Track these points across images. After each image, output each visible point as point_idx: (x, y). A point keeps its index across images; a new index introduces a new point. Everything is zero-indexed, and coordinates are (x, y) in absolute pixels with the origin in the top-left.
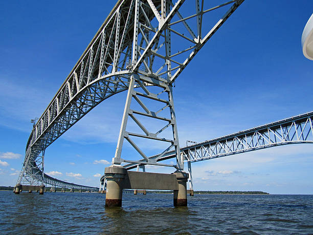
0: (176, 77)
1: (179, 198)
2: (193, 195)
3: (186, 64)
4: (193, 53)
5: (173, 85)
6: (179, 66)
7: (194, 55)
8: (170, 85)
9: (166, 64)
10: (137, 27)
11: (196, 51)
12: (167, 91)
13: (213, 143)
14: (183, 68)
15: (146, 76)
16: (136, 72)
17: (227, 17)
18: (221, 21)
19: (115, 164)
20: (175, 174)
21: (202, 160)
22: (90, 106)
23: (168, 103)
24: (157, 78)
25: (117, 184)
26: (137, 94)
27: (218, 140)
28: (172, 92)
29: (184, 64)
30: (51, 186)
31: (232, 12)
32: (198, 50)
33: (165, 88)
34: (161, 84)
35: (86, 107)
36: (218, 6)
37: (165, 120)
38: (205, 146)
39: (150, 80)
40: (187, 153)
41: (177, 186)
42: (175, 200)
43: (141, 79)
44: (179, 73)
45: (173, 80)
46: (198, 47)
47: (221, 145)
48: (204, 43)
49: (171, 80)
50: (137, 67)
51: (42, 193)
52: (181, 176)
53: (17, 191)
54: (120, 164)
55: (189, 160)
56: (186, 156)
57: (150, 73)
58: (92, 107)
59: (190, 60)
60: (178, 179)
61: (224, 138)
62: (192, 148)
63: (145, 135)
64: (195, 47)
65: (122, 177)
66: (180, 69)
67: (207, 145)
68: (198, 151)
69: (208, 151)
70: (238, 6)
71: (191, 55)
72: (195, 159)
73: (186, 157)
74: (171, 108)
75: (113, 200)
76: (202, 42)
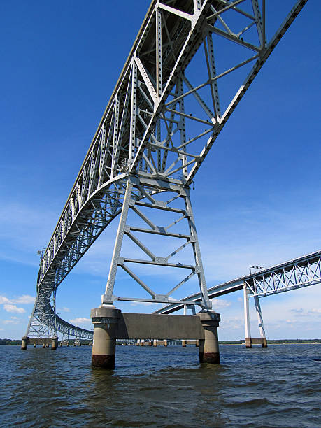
0: (193, 175)
1: (206, 351)
2: (266, 346)
3: (204, 155)
4: (211, 138)
5: (191, 186)
6: (194, 160)
7: (212, 142)
8: (186, 186)
9: (179, 159)
10: (134, 115)
11: (215, 135)
12: (182, 196)
13: (289, 267)
14: (200, 162)
15: (149, 178)
16: (134, 174)
17: (250, 82)
18: (242, 88)
19: (104, 303)
20: (199, 315)
21: (275, 293)
22: (100, 227)
23: (184, 213)
24: (166, 180)
25: (106, 334)
26: (136, 204)
27: (295, 262)
28: (189, 196)
29: (201, 156)
30: (74, 338)
31: (256, 73)
32: (217, 134)
33: (178, 192)
34: (172, 187)
35: (96, 229)
36: (233, 68)
37: (180, 237)
38: (278, 272)
39: (155, 183)
40: (252, 285)
41: (202, 333)
42: (201, 354)
43: (141, 184)
44: (197, 168)
45: (190, 180)
46: (217, 130)
47: (302, 269)
48: (224, 122)
49: (187, 179)
50: (134, 167)
51: (55, 348)
52: (207, 317)
53: (23, 345)
54: (112, 304)
55: (255, 294)
56: (251, 288)
57: (154, 173)
58: (103, 228)
59: (208, 149)
60: (203, 322)
61: (303, 259)
62: (259, 277)
63: (150, 260)
64: (211, 130)
65: (113, 321)
66: (196, 163)
67: (279, 270)
68: (268, 280)
69: (282, 280)
70: (262, 63)
71: (208, 142)
72: (265, 292)
73: (250, 290)
74: (189, 219)
75: (101, 356)
76: (220, 121)
